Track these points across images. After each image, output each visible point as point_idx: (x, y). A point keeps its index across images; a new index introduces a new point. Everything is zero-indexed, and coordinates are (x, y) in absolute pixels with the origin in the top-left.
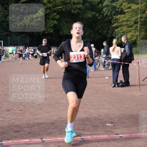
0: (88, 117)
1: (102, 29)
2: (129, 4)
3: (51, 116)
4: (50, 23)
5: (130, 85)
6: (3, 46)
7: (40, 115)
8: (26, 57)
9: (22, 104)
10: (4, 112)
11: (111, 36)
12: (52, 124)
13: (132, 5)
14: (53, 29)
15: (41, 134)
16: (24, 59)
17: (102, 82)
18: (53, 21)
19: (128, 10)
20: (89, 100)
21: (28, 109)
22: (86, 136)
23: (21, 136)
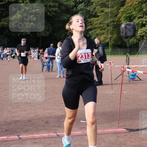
0: (63, 114)
2: (102, 8)
3: (27, 114)
5: (103, 84)
7: (17, 113)
8: (4, 57)
12: (29, 121)
13: (105, 8)
15: (18, 131)
16: (2, 59)
19: (101, 13)
21: (6, 108)
22: (61, 133)
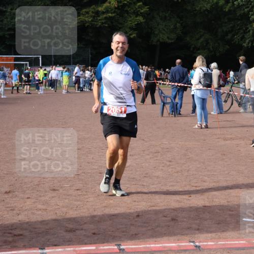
0: (207, 204)
1: (233, 33)
3: (135, 201)
4: (130, 21)
6: (42, 65)
9: (80, 177)
10: (46, 192)
11: (250, 45)
12: (138, 216)
14: (136, 32)
15: (116, 236)
16: (82, 90)
17: (234, 137)
18: (136, 17)
20: (208, 171)
21: (92, 188)
22: (203, 242)
23: (80, 239)
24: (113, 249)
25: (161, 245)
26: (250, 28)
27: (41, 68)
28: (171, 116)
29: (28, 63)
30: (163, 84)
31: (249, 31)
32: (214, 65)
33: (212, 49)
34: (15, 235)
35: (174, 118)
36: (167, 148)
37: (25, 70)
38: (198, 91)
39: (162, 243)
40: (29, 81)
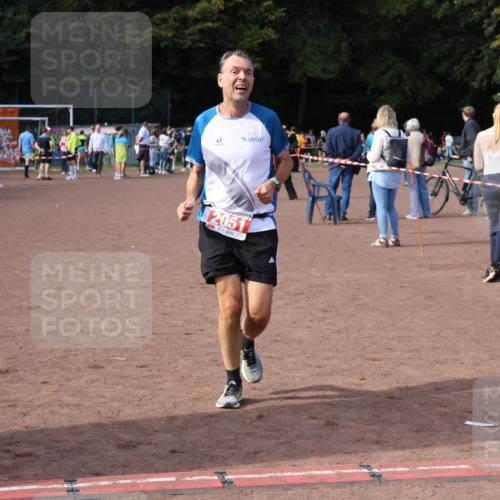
0: (397, 394)
1: (451, 60)
4: (249, 36)
6: (74, 124)
7: (215, 383)
10: (79, 370)
11: (485, 84)
12: (260, 417)
14: (260, 59)
15: (217, 457)
17: (450, 263)
18: (261, 28)
20: (399, 329)
21: (170, 363)
22: (387, 467)
23: (146, 461)
24: (211, 481)
25: (303, 473)
26: (485, 52)
27: (72, 129)
28: (327, 222)
29: (46, 119)
30: (313, 161)
31: (483, 58)
32: (412, 123)
33: (409, 93)
34: (18, 455)
35: (333, 228)
36: (319, 286)
37: (41, 133)
38: (379, 174)
39: (305, 470)
40: (48, 154)
